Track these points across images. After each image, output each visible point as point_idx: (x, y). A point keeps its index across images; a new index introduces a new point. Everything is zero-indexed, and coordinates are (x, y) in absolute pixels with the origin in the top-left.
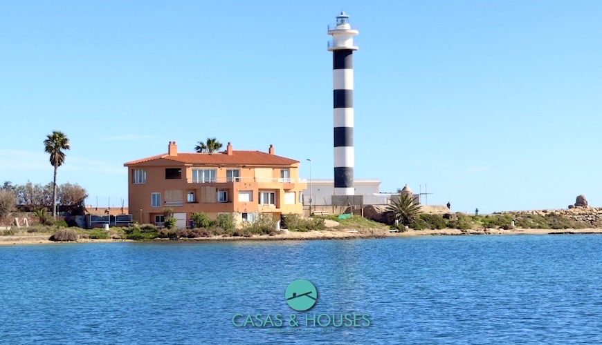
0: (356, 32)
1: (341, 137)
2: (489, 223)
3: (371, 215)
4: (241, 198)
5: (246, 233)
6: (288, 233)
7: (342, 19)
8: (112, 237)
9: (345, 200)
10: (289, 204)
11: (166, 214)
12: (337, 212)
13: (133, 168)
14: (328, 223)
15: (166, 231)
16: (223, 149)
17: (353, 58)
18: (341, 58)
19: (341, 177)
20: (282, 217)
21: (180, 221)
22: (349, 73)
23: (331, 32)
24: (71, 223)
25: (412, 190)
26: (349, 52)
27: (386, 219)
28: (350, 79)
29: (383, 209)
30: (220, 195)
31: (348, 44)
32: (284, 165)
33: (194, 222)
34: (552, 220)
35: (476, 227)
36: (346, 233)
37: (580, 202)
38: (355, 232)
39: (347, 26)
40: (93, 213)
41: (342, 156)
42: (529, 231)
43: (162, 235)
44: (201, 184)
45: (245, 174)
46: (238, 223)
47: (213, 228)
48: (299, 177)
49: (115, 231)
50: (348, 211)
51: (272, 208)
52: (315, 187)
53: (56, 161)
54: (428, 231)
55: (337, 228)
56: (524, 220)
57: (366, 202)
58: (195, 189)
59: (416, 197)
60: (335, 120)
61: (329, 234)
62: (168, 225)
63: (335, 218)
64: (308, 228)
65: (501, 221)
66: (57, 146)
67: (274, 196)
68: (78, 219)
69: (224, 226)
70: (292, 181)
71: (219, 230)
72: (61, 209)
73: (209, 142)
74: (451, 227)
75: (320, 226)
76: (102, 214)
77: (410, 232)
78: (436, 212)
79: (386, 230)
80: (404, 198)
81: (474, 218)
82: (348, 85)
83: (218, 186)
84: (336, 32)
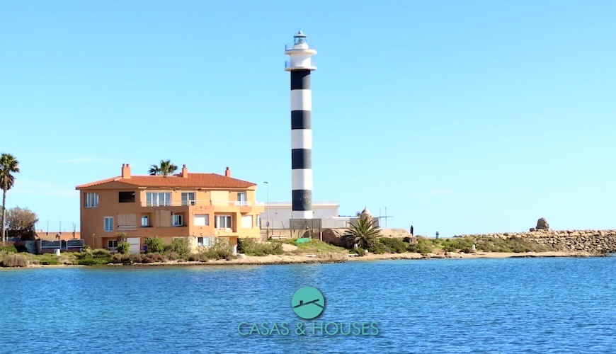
0: (314, 52)
1: (299, 159)
2: (450, 246)
3: (330, 238)
4: (197, 222)
5: (202, 258)
6: (245, 258)
7: (299, 39)
8: (64, 263)
9: (303, 224)
10: (247, 228)
11: (120, 238)
12: (295, 236)
13: (85, 191)
14: (286, 247)
15: (120, 256)
16: (178, 172)
17: (311, 79)
18: (299, 78)
19: (299, 199)
20: (238, 241)
21: (133, 246)
22: (307, 94)
23: (289, 52)
24: (21, 249)
25: (372, 214)
26: (307, 72)
27: (345, 243)
28: (307, 99)
29: (342, 232)
30: (175, 219)
31: (306, 64)
32: (240, 188)
33: (148, 247)
34: (514, 243)
35: (437, 251)
36: (305, 257)
37: (542, 224)
38: (314, 257)
39: (304, 46)
40: (43, 237)
41: (300, 179)
42: (490, 254)
43: (115, 261)
44: (156, 208)
45: (201, 198)
46: (194, 247)
47: (168, 253)
48: (256, 200)
49: (67, 257)
50: (306, 235)
51: (229, 231)
52: (272, 210)
53: (5, 184)
54: (387, 255)
55: (295, 252)
56: (485, 243)
57: (325, 226)
58: (149, 213)
59: (376, 221)
60: (293, 141)
61: (287, 259)
62: (121, 250)
63: (293, 242)
64: (266, 252)
65: (462, 245)
66: (6, 169)
67: (231, 220)
68: (28, 244)
69: (179, 250)
70: (249, 204)
71: (174, 254)
72: (11, 233)
73: (163, 165)
74: (411, 250)
75: (277, 250)
76: (53, 239)
77: (369, 256)
78: (396, 235)
79: (345, 254)
80: (363, 222)
81: (434, 242)
82: (307, 106)
83: (173, 210)
84: (293, 52)
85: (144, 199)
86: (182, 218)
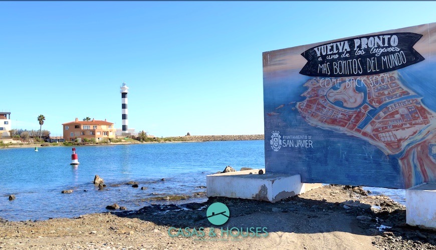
0: (128, 88)
1: (124, 117)
2: (166, 140)
3: (133, 138)
4: (98, 134)
5: (100, 143)
6: (112, 143)
7: (124, 84)
8: (59, 145)
9: (125, 134)
10: (111, 135)
11: (76, 138)
12: (124, 137)
13: (64, 125)
14: (123, 140)
15: (76, 143)
16: (91, 120)
17: (127, 95)
18: (124, 95)
19: (124, 128)
20: (110, 139)
21: (79, 140)
22: (126, 99)
23: (121, 88)
24: (46, 141)
25: (145, 131)
26: (126, 93)
27: (138, 139)
28: (127, 101)
29: (137, 136)
30: (91, 133)
31: (126, 91)
32: (109, 124)
33: (84, 141)
34: (181, 139)
35: (162, 141)
36: (128, 143)
37: (188, 134)
38: (130, 143)
39: (125, 86)
40: (52, 138)
41: (124, 122)
42: (176, 142)
44: (86, 130)
45: (99, 127)
46: (97, 140)
47: (90, 142)
48: (114, 128)
49: (60, 143)
50: (127, 137)
51: (106, 136)
52: (117, 131)
53: (41, 123)
54: (149, 142)
55: (125, 142)
56: (175, 139)
57: (132, 135)
58: (84, 133)
59: (146, 133)
60: (123, 112)
61: (123, 143)
62: (76, 141)
63: (124, 139)
64: (117, 142)
65: (169, 139)
66: (41, 119)
67: (107, 133)
68: (48, 140)
70: (112, 129)
71: (92, 142)
72: (43, 137)
73: (87, 118)
74: (156, 141)
75: (120, 141)
76: (55, 139)
77: (145, 143)
78: (151, 137)
79: (138, 142)
80: (143, 134)
81: (162, 139)
82: (126, 103)
83: (91, 130)
84: (122, 88)
85: (82, 127)
86: (93, 132)
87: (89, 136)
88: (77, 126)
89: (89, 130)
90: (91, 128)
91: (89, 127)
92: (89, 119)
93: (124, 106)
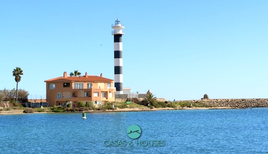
0: (123, 27)
2: (182, 105)
4: (95, 95)
6: (118, 109)
7: (117, 22)
8: (46, 111)
10: (111, 98)
11: (67, 101)
13: (49, 83)
15: (68, 108)
16: (83, 75)
17: (122, 38)
18: (117, 38)
19: (118, 87)
22: (121, 44)
23: (113, 27)
25: (151, 92)
26: (120, 35)
29: (141, 99)
30: (86, 94)
31: (120, 32)
35: (178, 107)
37: (206, 97)
39: (120, 25)
40: (30, 101)
41: (118, 78)
43: (68, 110)
44: (77, 89)
45: (94, 85)
47: (88, 107)
51: (105, 99)
53: (17, 80)
54: (161, 109)
60: (115, 63)
62: (68, 106)
65: (187, 104)
67: (105, 94)
68: (26, 104)
70: (112, 88)
73: (76, 72)
74: (169, 106)
77: (154, 109)
78: (161, 101)
80: (151, 95)
82: (121, 49)
83: (85, 90)
84: (115, 27)
85: (73, 86)
86: (89, 93)
87: (83, 99)
88: (66, 84)
89: (83, 90)
90: (85, 86)
91: (82, 84)
92: (79, 74)
93: (117, 55)
